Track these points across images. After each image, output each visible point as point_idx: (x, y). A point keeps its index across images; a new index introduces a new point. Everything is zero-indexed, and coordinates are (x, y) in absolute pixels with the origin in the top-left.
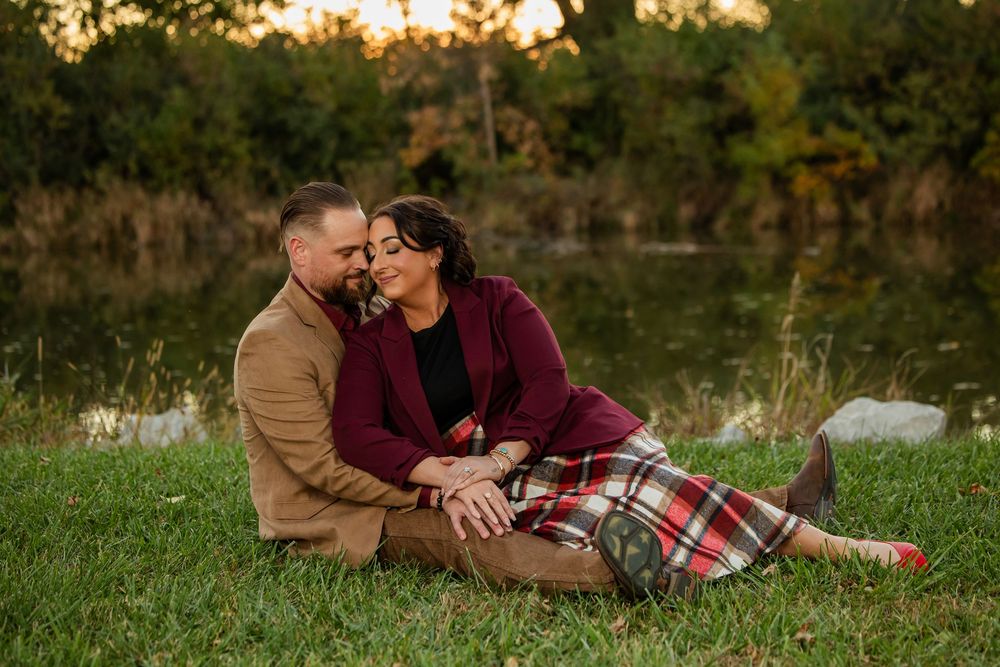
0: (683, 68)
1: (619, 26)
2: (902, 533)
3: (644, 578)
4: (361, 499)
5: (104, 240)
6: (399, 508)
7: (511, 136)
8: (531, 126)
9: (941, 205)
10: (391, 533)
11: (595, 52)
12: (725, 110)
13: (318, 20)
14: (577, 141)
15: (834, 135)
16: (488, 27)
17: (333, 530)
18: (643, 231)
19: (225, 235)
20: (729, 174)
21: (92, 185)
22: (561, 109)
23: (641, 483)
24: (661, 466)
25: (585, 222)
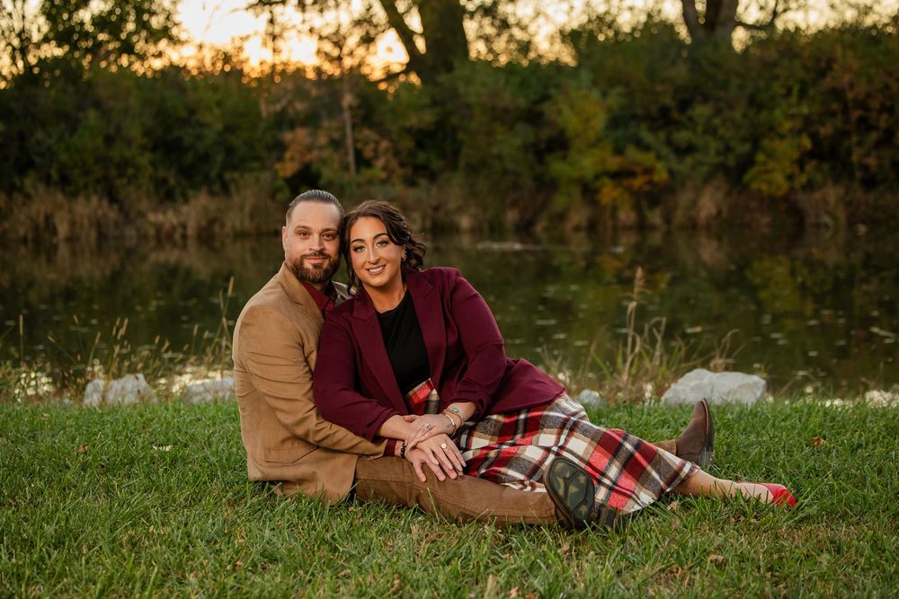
0: (511, 98)
1: (456, 63)
2: (768, 476)
3: (581, 512)
4: (337, 448)
5: (30, 236)
6: (368, 456)
7: (368, 153)
8: (384, 144)
9: (719, 213)
10: (362, 476)
11: (436, 84)
12: (546, 133)
13: (208, 55)
14: (422, 157)
15: (633, 154)
16: (348, 62)
17: (314, 473)
18: (476, 231)
19: (130, 232)
20: (547, 185)
21: (21, 189)
22: (408, 131)
23: (569, 436)
24: (584, 422)
25: (428, 224)
